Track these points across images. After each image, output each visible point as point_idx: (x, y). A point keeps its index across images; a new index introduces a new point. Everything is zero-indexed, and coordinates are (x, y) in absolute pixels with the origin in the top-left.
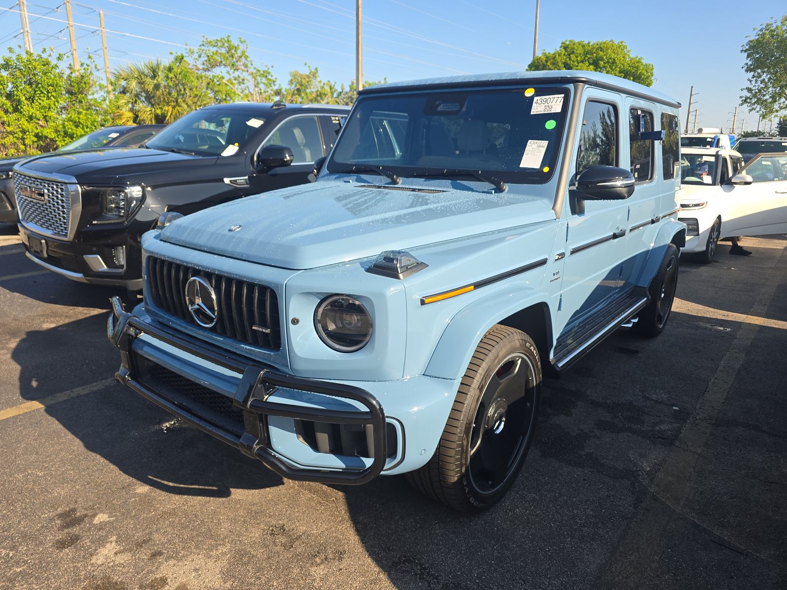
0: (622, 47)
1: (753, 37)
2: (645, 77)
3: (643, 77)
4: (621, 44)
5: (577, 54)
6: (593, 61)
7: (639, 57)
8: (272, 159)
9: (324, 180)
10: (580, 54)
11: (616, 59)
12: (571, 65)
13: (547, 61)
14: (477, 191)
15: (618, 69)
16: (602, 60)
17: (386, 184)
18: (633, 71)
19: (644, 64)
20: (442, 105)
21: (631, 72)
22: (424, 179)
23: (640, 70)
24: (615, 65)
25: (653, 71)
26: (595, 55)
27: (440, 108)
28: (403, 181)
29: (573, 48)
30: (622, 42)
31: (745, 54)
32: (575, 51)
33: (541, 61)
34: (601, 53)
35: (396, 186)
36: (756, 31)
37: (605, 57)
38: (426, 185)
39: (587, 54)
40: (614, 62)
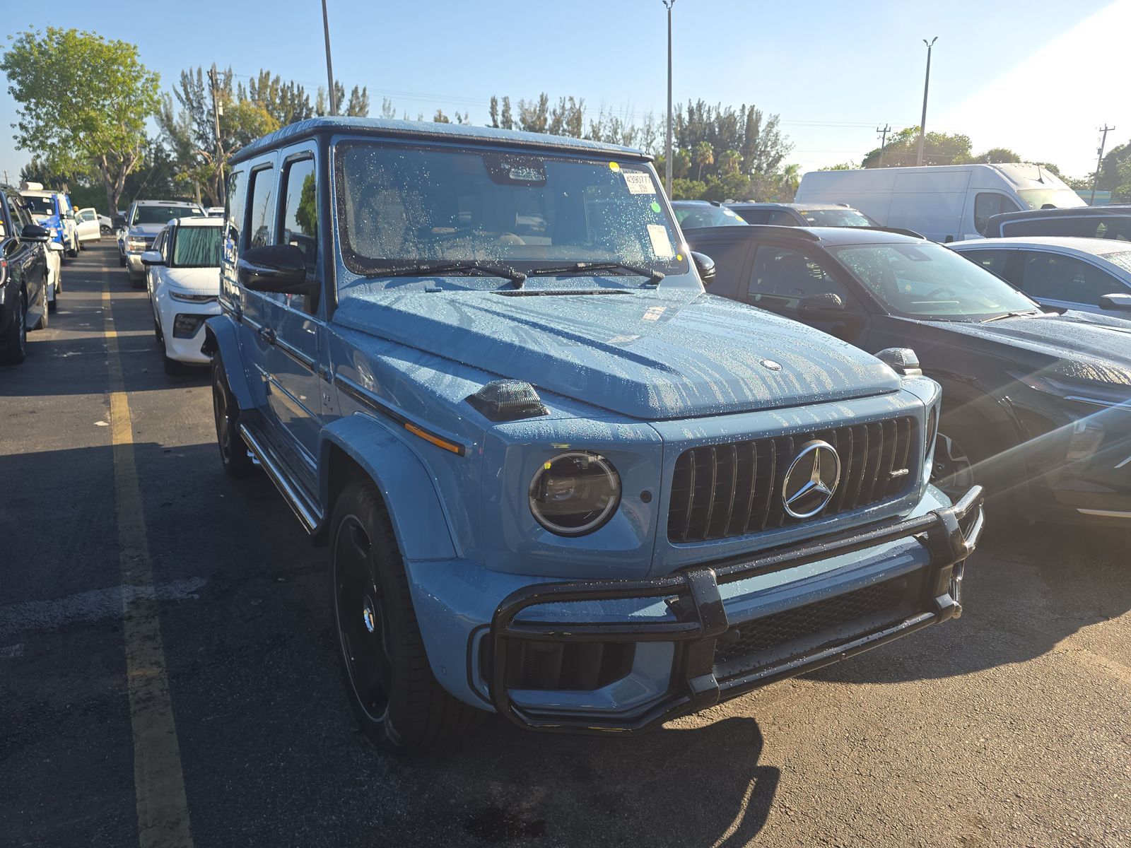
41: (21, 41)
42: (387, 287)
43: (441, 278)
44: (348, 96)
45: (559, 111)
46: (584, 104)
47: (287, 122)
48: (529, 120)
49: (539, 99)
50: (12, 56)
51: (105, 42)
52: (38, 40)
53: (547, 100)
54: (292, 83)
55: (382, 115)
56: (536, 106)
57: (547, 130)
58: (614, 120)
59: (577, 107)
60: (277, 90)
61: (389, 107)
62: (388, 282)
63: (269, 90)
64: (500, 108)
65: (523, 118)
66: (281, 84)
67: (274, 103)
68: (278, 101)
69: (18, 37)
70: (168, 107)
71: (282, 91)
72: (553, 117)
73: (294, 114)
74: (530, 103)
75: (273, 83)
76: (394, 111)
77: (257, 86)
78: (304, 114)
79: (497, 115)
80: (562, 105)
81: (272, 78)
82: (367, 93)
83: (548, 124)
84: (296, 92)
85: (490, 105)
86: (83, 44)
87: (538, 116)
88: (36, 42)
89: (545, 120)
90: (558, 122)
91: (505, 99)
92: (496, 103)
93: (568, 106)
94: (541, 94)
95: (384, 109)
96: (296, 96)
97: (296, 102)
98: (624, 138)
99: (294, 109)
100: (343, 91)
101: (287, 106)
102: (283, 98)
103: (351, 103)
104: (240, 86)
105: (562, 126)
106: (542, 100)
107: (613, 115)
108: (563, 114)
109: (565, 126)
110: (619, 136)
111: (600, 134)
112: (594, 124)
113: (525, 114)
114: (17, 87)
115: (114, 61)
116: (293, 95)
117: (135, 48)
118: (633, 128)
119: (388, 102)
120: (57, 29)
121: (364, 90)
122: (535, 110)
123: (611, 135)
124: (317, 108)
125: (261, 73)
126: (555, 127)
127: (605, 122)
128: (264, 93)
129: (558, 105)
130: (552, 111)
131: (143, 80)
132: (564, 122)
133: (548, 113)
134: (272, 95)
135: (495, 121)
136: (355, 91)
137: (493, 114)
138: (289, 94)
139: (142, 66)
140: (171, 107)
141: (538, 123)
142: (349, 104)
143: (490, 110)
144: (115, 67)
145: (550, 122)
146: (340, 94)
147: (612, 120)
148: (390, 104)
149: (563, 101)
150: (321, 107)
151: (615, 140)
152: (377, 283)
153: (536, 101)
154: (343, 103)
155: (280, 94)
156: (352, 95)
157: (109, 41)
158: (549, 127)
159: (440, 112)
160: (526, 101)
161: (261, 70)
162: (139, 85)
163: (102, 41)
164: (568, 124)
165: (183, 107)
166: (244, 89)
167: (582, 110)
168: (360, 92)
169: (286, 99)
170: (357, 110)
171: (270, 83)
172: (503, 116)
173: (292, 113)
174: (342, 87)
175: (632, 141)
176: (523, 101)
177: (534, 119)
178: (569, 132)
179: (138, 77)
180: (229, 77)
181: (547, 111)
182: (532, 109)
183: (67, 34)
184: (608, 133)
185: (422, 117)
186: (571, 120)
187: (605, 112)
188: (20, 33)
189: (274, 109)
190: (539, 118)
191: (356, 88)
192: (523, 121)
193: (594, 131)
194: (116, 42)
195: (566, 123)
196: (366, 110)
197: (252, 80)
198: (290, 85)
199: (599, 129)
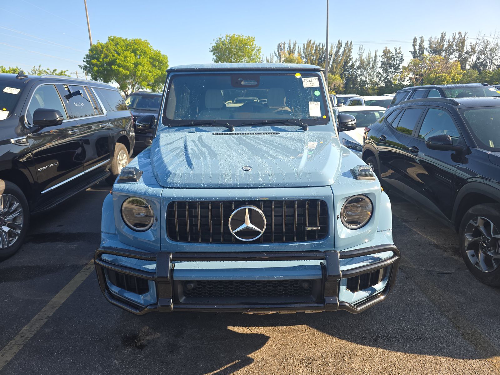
0: (147, 43)
1: (214, 45)
2: (165, 62)
3: (163, 62)
4: (146, 42)
5: (121, 45)
6: (133, 50)
7: (158, 50)
8: (46, 120)
9: (165, 132)
10: (123, 46)
11: (146, 51)
12: (119, 52)
13: (103, 48)
14: (290, 131)
15: (149, 57)
16: (138, 50)
17: (223, 132)
18: (157, 58)
19: (162, 54)
20: (243, 81)
21: (156, 59)
22: (251, 127)
23: (161, 58)
24: (146, 54)
25: (168, 59)
26: (133, 47)
27: (242, 83)
28: (236, 129)
29: (118, 41)
30: (146, 41)
31: (212, 53)
32: (119, 43)
33: (99, 48)
34: (136, 46)
35: (233, 132)
36: (215, 41)
37: (139, 49)
38: (254, 130)
39: (127, 46)
40: (145, 53)
41: (217, 41)
42: (176, 131)
43: (198, 127)
44: (343, 45)
45: (451, 40)
46: (467, 35)
47: (316, 61)
48: (434, 46)
49: (441, 36)
50: (214, 47)
51: (244, 38)
52: (222, 40)
53: (445, 35)
54: (320, 43)
55: (358, 52)
56: (439, 39)
57: (444, 50)
58: (485, 41)
59: (463, 37)
60: (313, 47)
61: (362, 48)
62: (176, 129)
63: (310, 47)
64: (418, 42)
65: (431, 46)
66: (315, 44)
67: (312, 53)
68: (313, 52)
69: (216, 40)
70: (272, 59)
71: (316, 47)
72: (448, 43)
73: (320, 57)
74: (435, 38)
75: (312, 44)
76: (364, 50)
77: (305, 46)
78: (324, 56)
79: (416, 46)
80: (454, 37)
81: (312, 42)
82: (352, 44)
83: (444, 47)
84: (321, 47)
85: (413, 42)
86: (237, 39)
87: (439, 44)
88: (222, 41)
89: (443, 45)
90: (450, 46)
91: (422, 38)
92: (416, 40)
93: (457, 36)
94: (442, 33)
95: (359, 50)
96: (321, 49)
97: (321, 51)
98: (491, 50)
99: (320, 54)
100: (341, 44)
101: (317, 53)
102: (315, 50)
103: (345, 49)
104: (299, 47)
105: (453, 47)
106: (442, 36)
107: (485, 39)
108: (454, 41)
109: (455, 47)
110: (488, 50)
111: (476, 49)
112: (473, 45)
113: (432, 44)
114: (215, 58)
115: (246, 44)
116: (320, 48)
117: (254, 38)
118: (497, 45)
119: (362, 46)
120: (229, 35)
121: (351, 42)
122: (438, 41)
123: (483, 49)
124: (330, 53)
125: (308, 41)
126: (448, 48)
127: (479, 43)
128: (308, 49)
129: (451, 37)
130: (447, 41)
131: (255, 50)
132: (454, 45)
133: (445, 42)
134: (311, 50)
135: (414, 49)
136: (347, 43)
137: (414, 46)
138: (318, 48)
139: (255, 45)
140: (273, 59)
141: (439, 47)
142: (343, 49)
143: (413, 44)
144: (246, 46)
145: (446, 46)
146: (340, 45)
147: (484, 41)
148: (362, 47)
149: (454, 35)
150: (331, 52)
151: (485, 51)
152: (171, 129)
153: (439, 36)
154: (341, 49)
155: (315, 49)
156: (345, 45)
157: (245, 37)
158: (445, 49)
159: (386, 48)
160: (433, 37)
161: (308, 40)
162: (254, 52)
163: (243, 37)
164: (456, 46)
165: (277, 59)
166: (300, 48)
167: (466, 38)
168: (349, 44)
169: (317, 50)
170: (347, 51)
171: (311, 45)
172: (420, 46)
173: (318, 56)
174: (341, 42)
175: (496, 51)
176: (431, 37)
177: (437, 46)
178: (457, 50)
179: (254, 49)
180: (295, 44)
181: (444, 41)
182: (436, 41)
183: (232, 36)
184: (481, 49)
185: (377, 51)
186: (459, 44)
187: (481, 38)
188: (217, 38)
189: (312, 55)
190: (440, 44)
191: (348, 42)
192: (430, 47)
193: (472, 48)
194: (248, 37)
195: (455, 46)
196: (351, 51)
197: (304, 44)
198: (319, 45)
199: (475, 47)
